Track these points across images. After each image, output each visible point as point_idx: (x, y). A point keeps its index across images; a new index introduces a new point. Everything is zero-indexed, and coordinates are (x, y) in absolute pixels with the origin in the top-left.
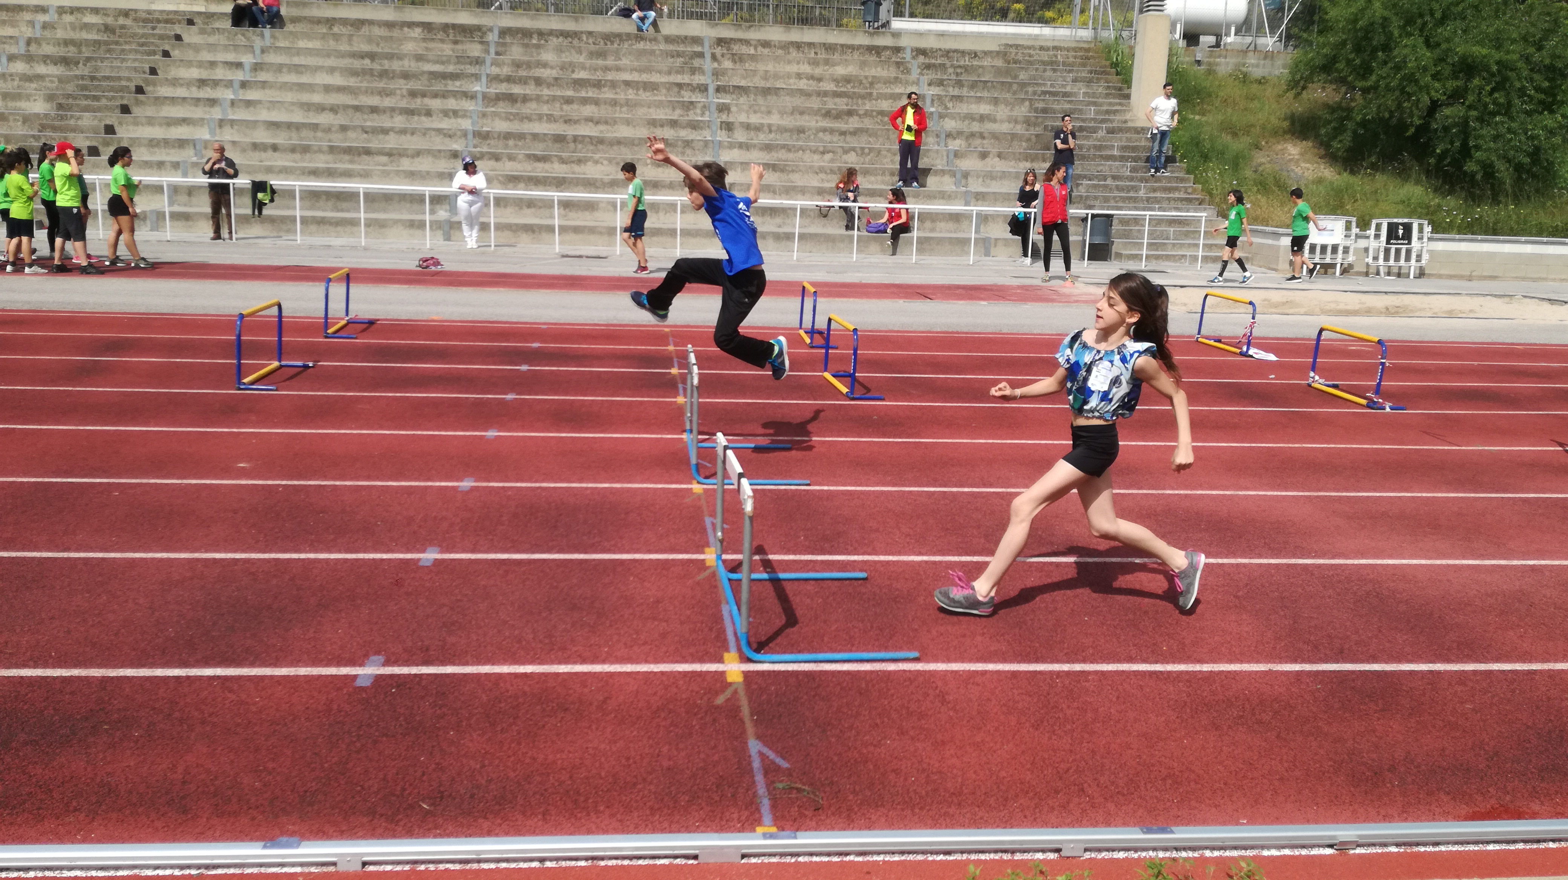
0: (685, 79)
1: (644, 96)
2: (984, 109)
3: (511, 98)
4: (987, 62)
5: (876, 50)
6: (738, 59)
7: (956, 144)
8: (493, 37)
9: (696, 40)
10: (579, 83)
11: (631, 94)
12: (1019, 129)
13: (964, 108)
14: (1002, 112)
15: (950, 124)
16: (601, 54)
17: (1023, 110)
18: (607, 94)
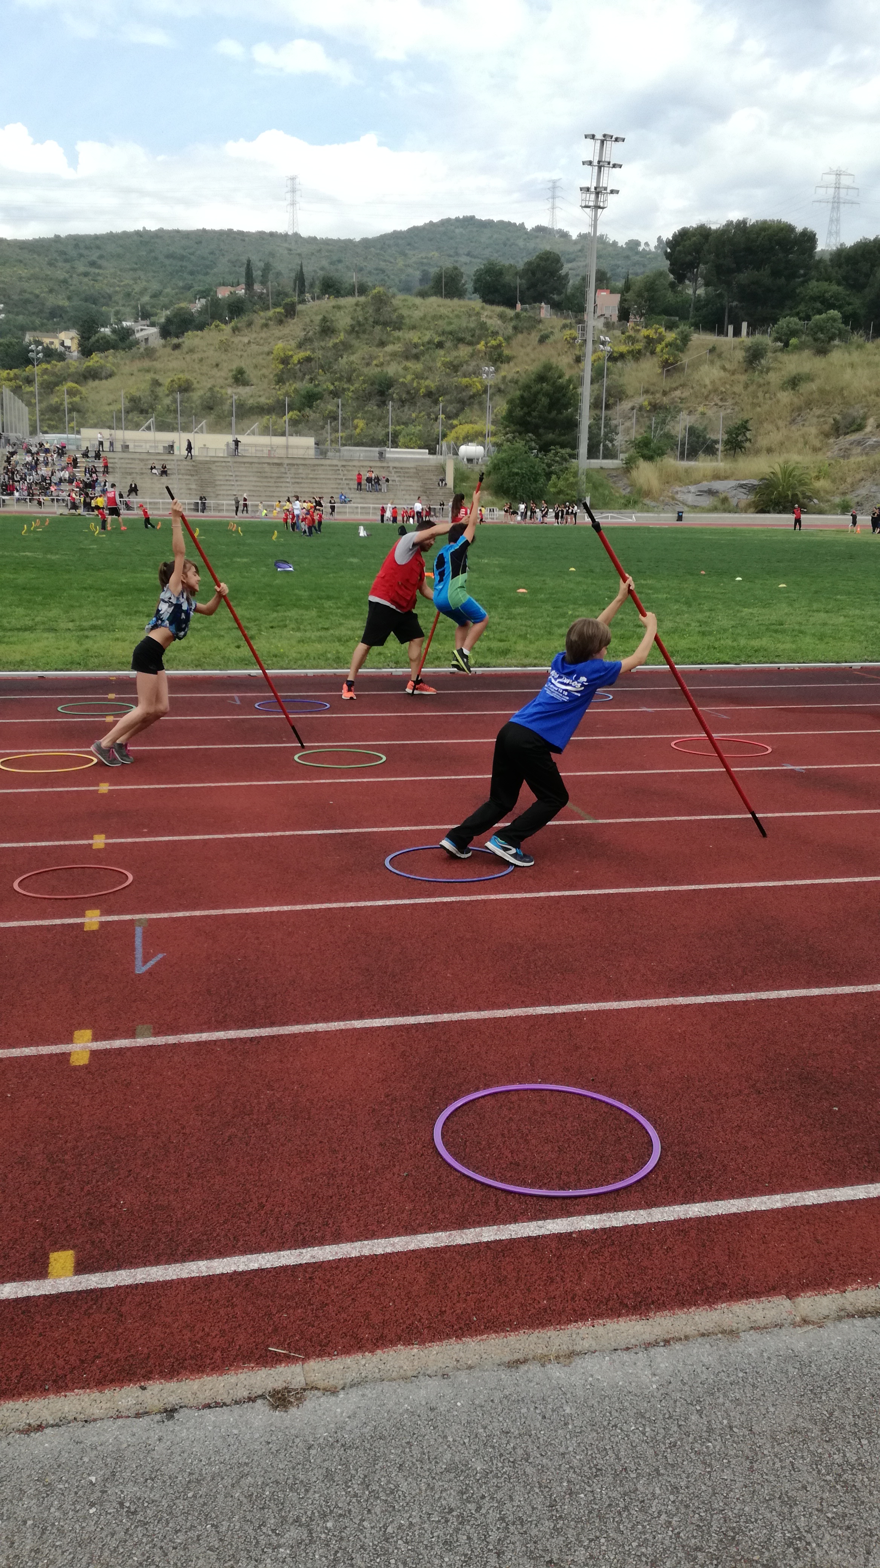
0: (336, 477)
1: (328, 481)
2: (411, 483)
3: (298, 483)
4: (411, 470)
5: (383, 467)
6: (348, 471)
7: (404, 492)
8: (285, 466)
9: (337, 466)
10: (312, 479)
11: (324, 481)
12: (419, 489)
13: (406, 483)
14: (415, 484)
15: (402, 487)
16: (314, 470)
17: (420, 484)
18: (319, 481)
